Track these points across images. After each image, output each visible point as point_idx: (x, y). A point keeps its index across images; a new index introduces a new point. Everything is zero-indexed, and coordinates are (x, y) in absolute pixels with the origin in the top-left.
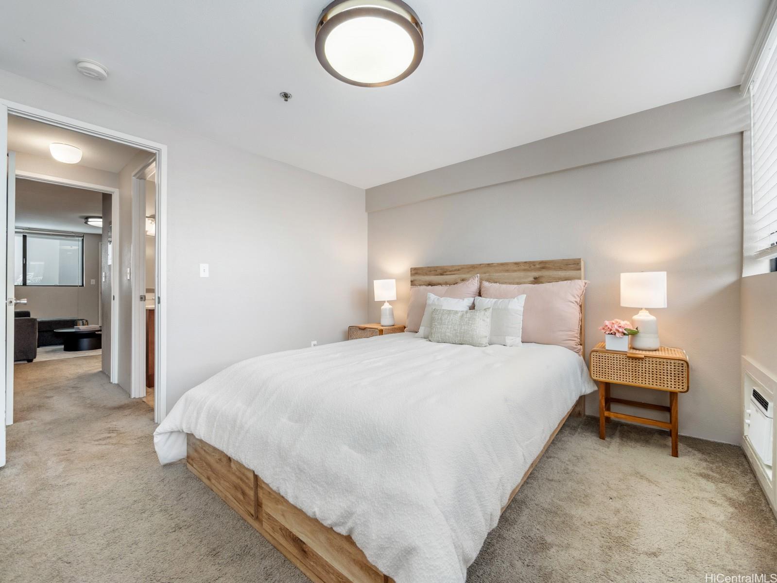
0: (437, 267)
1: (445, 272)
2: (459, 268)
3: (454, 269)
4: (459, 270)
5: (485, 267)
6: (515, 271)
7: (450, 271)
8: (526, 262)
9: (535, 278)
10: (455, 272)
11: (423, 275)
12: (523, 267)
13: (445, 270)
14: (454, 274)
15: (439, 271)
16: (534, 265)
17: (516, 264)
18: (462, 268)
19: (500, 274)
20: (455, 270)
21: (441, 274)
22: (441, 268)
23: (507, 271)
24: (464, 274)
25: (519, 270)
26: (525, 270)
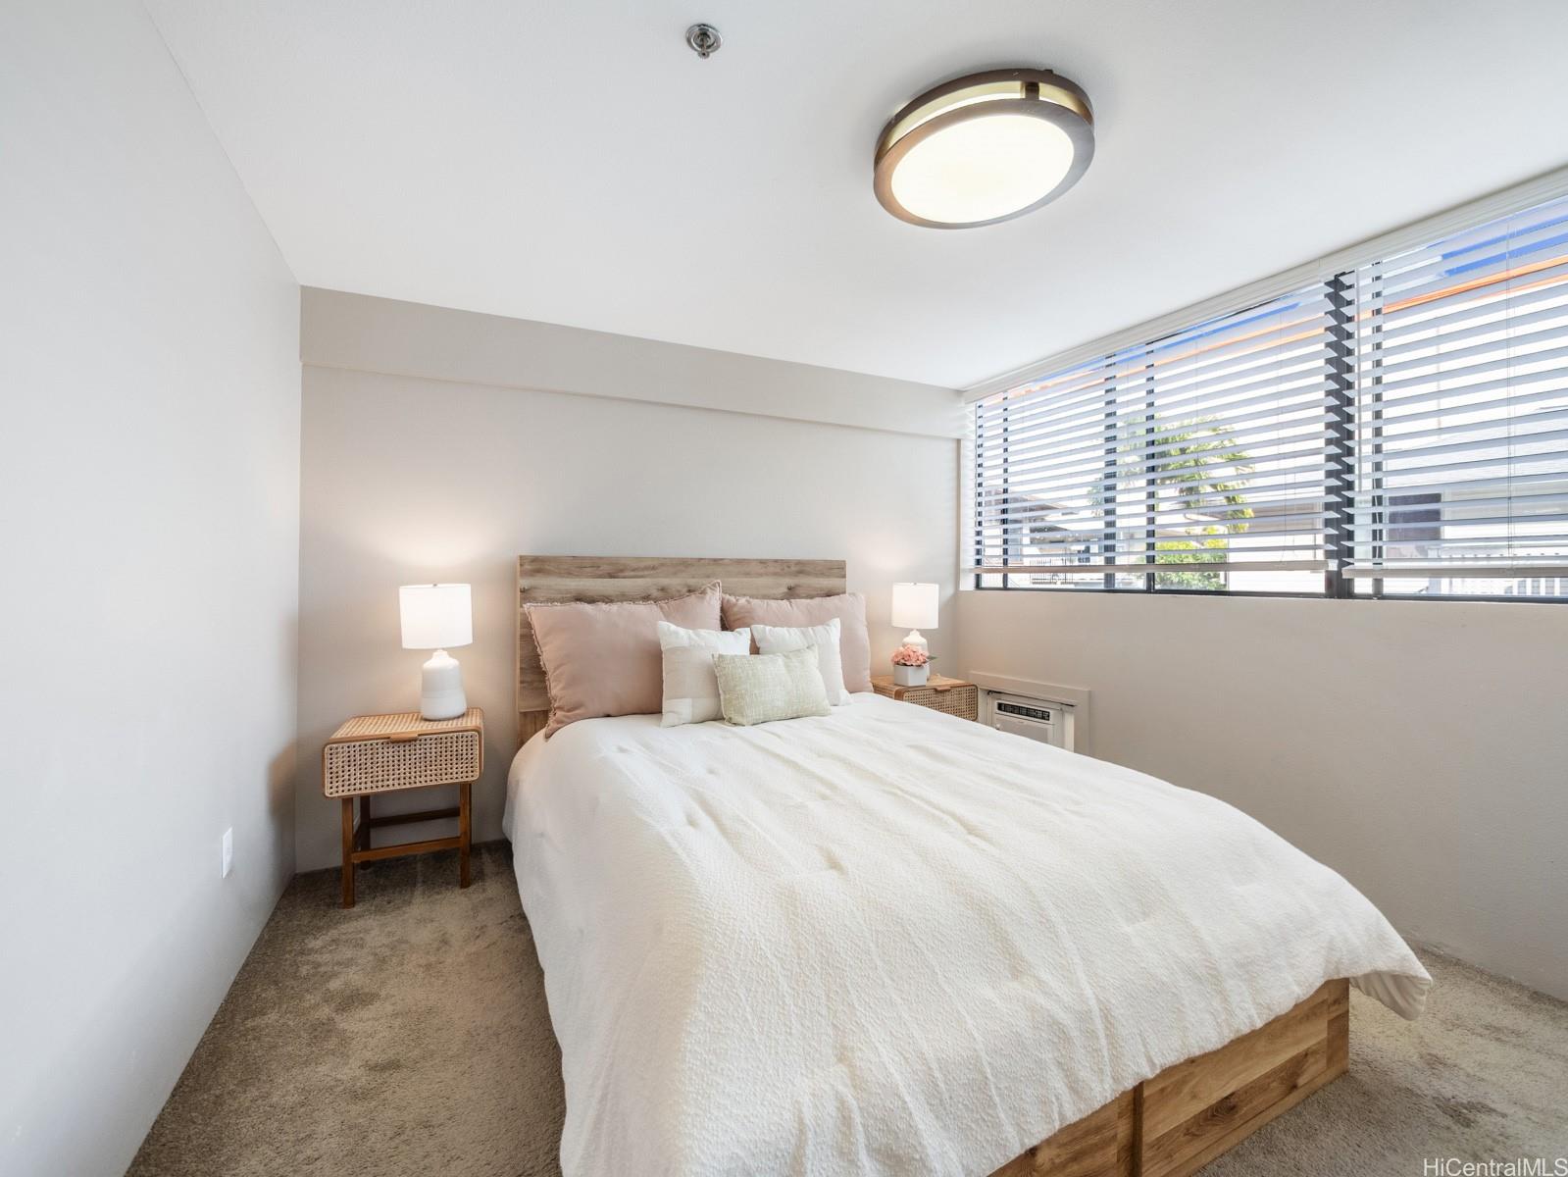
0: (600, 558)
1: (622, 571)
2: (656, 563)
3: (642, 565)
4: (654, 568)
5: (709, 564)
6: (761, 575)
7: (633, 570)
8: (776, 561)
9: (790, 589)
10: (646, 573)
11: (560, 575)
12: (771, 569)
13: (621, 567)
14: (642, 577)
15: (605, 568)
16: (789, 567)
17: (762, 562)
18: (662, 565)
19: (736, 579)
20: (646, 568)
21: (611, 576)
22: (610, 561)
23: (747, 574)
24: (666, 577)
25: (767, 574)
26: (775, 574)
